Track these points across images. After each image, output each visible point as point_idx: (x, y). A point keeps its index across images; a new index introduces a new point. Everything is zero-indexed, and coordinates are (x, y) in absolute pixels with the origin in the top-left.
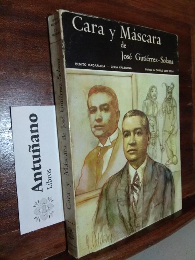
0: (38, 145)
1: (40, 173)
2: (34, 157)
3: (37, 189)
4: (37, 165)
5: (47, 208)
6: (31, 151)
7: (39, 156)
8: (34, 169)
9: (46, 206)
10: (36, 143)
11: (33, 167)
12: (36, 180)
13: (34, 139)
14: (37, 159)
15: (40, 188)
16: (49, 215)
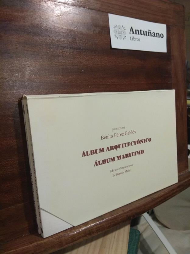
0: (151, 36)
1: (139, 34)
2: (146, 32)
3: (131, 30)
4: (142, 33)
5: (120, 35)
6: (149, 31)
7: (146, 35)
8: (141, 31)
9: (122, 34)
10: (152, 35)
11: (142, 30)
12: (136, 30)
13: (153, 34)
14: (145, 34)
15: (132, 32)
16: (116, 35)
